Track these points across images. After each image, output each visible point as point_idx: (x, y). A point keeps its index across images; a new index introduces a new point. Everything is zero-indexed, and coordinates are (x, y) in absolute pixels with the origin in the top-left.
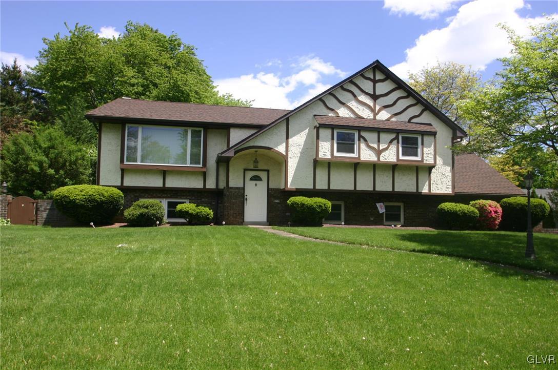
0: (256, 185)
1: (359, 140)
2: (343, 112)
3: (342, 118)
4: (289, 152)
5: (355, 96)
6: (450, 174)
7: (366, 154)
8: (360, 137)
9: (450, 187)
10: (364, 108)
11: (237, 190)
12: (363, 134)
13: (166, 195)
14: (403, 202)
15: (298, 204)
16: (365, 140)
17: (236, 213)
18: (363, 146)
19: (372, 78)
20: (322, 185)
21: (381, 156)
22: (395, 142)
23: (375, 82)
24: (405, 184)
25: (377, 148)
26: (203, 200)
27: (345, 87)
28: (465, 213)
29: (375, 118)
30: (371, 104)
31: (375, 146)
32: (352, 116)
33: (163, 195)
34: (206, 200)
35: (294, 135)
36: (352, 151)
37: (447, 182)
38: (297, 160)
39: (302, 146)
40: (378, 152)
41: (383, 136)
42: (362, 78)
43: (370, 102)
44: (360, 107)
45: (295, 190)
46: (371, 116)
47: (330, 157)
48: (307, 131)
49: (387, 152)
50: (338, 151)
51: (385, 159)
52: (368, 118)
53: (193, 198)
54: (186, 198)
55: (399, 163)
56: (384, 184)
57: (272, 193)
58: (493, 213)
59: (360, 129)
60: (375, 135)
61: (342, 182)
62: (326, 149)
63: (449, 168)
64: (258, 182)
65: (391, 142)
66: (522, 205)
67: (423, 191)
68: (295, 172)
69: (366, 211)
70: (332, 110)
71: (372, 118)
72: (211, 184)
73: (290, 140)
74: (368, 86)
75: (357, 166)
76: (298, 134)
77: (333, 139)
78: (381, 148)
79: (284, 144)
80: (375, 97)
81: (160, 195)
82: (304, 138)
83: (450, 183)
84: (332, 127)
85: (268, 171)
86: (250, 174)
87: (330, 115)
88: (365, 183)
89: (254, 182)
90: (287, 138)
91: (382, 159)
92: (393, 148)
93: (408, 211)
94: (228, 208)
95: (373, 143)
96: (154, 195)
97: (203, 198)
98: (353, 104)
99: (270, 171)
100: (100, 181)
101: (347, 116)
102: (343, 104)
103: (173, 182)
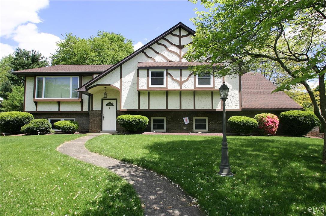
0: (110, 108)
1: (167, 76)
2: (158, 59)
3: (157, 62)
4: (122, 87)
5: (166, 47)
6: (238, 96)
7: (171, 84)
8: (167, 74)
9: (238, 105)
10: (173, 55)
11: (96, 112)
12: (169, 71)
13: (62, 116)
14: (207, 116)
16: (171, 75)
17: (96, 126)
18: (169, 79)
19: (179, 35)
20: (144, 107)
21: (183, 85)
22: (193, 76)
23: (180, 37)
24: (203, 104)
25: (179, 81)
26: (83, 118)
27: (159, 42)
28: (244, 123)
29: (180, 61)
30: (178, 52)
31: (178, 79)
32: (165, 61)
33: (61, 116)
34: (85, 118)
35: (126, 75)
36: (162, 83)
37: (236, 102)
38: (128, 91)
39: (131, 83)
40: (181, 83)
41: (184, 72)
42: (172, 36)
43: (177, 50)
44: (171, 55)
45: (126, 110)
46: (178, 60)
47: (146, 88)
48: (134, 72)
49: (187, 82)
50: (152, 84)
51: (186, 87)
52: (176, 61)
53: (78, 117)
54: (74, 117)
55: (196, 90)
56: (188, 105)
58: (270, 122)
59: (167, 68)
60: (178, 72)
62: (145, 82)
63: (237, 92)
64: (111, 107)
65: (190, 75)
66: (294, 116)
67: (217, 109)
68: (126, 99)
69: (180, 123)
70: (150, 58)
71: (179, 61)
72: (86, 109)
73: (122, 79)
74: (176, 40)
75: (167, 93)
76: (128, 75)
77: (148, 76)
78: (182, 80)
79: (119, 82)
80: (180, 47)
81: (59, 116)
82: (132, 77)
83: (238, 102)
84: (148, 69)
85: (116, 99)
86: (105, 102)
87: (149, 61)
88: (174, 105)
89: (108, 107)
90: (121, 77)
91: (183, 88)
92: (191, 80)
93: (211, 123)
94: (91, 123)
95: (176, 77)
96: (56, 116)
97: (84, 117)
98: (165, 53)
100: (25, 109)
101: (161, 61)
102: (158, 53)
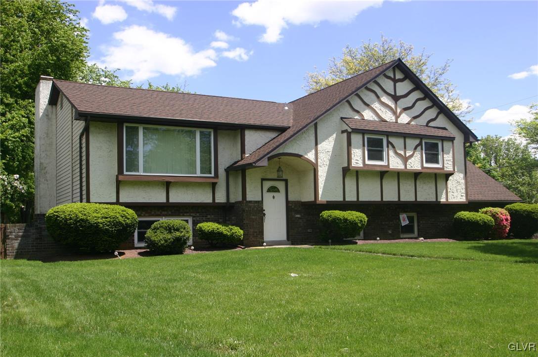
0: (274, 197)
1: (388, 147)
2: (368, 115)
3: (369, 122)
4: (319, 160)
5: (378, 97)
6: (463, 181)
7: (395, 163)
8: (389, 143)
9: (464, 195)
10: (387, 110)
11: (256, 204)
12: (391, 140)
13: (166, 213)
14: (417, 212)
15: (341, 219)
16: (394, 147)
17: (256, 232)
18: (391, 153)
19: (392, 77)
20: (351, 197)
21: (408, 163)
22: (419, 148)
23: (395, 81)
24: (425, 194)
25: (404, 155)
26: (209, 217)
27: (369, 86)
28: (485, 222)
29: (396, 122)
30: (393, 106)
31: (402, 153)
32: (376, 119)
33: (163, 213)
34: (212, 216)
35: (323, 141)
36: (381, 159)
37: (462, 190)
38: (327, 168)
39: (331, 153)
40: (405, 160)
41: (408, 141)
42: (384, 78)
43: (391, 103)
44: (383, 109)
46: (393, 119)
47: (361, 165)
48: (335, 135)
49: (413, 159)
50: (369, 159)
51: (412, 167)
52: (391, 121)
53: (198, 215)
54: (190, 216)
55: (424, 171)
56: (407, 196)
57: (293, 207)
58: (504, 220)
59: (388, 134)
60: (401, 141)
61: (370, 192)
62: (358, 157)
63: (462, 175)
64: (275, 194)
65: (415, 148)
66: (527, 212)
67: (442, 200)
68: (325, 183)
69: (383, 223)
70: (358, 112)
71: (394, 121)
72: (221, 198)
73: (319, 146)
74: (388, 85)
75: (383, 174)
76: (326, 139)
77: (364, 145)
78: (408, 155)
79: (313, 151)
80: (396, 98)
81: (159, 213)
82: (332, 143)
83: (464, 191)
84: (363, 132)
85: (286, 181)
86: (267, 185)
87: (356, 118)
88: (390, 195)
89: (272, 194)
90: (316, 144)
91: (409, 167)
92: (418, 155)
93: (421, 222)
94: (247, 226)
95: (400, 150)
96: (153, 213)
97: (209, 215)
98: (376, 106)
99: (289, 181)
100: (91, 196)
101: (371, 119)
102: (368, 105)
103: (178, 196)
